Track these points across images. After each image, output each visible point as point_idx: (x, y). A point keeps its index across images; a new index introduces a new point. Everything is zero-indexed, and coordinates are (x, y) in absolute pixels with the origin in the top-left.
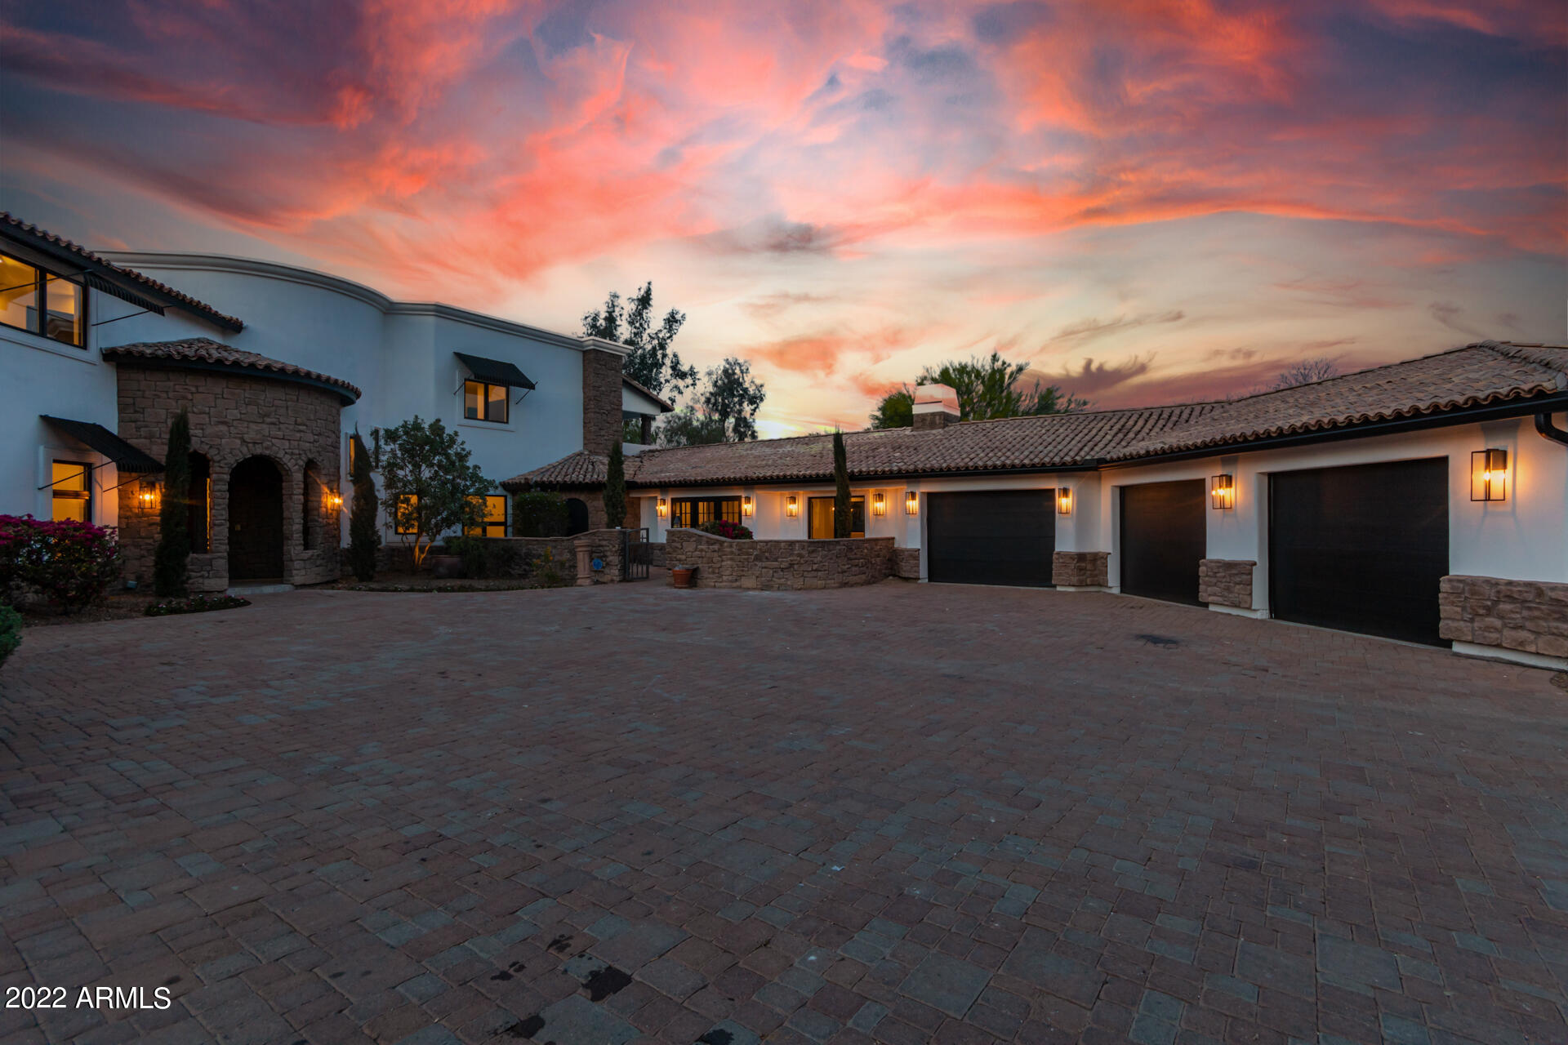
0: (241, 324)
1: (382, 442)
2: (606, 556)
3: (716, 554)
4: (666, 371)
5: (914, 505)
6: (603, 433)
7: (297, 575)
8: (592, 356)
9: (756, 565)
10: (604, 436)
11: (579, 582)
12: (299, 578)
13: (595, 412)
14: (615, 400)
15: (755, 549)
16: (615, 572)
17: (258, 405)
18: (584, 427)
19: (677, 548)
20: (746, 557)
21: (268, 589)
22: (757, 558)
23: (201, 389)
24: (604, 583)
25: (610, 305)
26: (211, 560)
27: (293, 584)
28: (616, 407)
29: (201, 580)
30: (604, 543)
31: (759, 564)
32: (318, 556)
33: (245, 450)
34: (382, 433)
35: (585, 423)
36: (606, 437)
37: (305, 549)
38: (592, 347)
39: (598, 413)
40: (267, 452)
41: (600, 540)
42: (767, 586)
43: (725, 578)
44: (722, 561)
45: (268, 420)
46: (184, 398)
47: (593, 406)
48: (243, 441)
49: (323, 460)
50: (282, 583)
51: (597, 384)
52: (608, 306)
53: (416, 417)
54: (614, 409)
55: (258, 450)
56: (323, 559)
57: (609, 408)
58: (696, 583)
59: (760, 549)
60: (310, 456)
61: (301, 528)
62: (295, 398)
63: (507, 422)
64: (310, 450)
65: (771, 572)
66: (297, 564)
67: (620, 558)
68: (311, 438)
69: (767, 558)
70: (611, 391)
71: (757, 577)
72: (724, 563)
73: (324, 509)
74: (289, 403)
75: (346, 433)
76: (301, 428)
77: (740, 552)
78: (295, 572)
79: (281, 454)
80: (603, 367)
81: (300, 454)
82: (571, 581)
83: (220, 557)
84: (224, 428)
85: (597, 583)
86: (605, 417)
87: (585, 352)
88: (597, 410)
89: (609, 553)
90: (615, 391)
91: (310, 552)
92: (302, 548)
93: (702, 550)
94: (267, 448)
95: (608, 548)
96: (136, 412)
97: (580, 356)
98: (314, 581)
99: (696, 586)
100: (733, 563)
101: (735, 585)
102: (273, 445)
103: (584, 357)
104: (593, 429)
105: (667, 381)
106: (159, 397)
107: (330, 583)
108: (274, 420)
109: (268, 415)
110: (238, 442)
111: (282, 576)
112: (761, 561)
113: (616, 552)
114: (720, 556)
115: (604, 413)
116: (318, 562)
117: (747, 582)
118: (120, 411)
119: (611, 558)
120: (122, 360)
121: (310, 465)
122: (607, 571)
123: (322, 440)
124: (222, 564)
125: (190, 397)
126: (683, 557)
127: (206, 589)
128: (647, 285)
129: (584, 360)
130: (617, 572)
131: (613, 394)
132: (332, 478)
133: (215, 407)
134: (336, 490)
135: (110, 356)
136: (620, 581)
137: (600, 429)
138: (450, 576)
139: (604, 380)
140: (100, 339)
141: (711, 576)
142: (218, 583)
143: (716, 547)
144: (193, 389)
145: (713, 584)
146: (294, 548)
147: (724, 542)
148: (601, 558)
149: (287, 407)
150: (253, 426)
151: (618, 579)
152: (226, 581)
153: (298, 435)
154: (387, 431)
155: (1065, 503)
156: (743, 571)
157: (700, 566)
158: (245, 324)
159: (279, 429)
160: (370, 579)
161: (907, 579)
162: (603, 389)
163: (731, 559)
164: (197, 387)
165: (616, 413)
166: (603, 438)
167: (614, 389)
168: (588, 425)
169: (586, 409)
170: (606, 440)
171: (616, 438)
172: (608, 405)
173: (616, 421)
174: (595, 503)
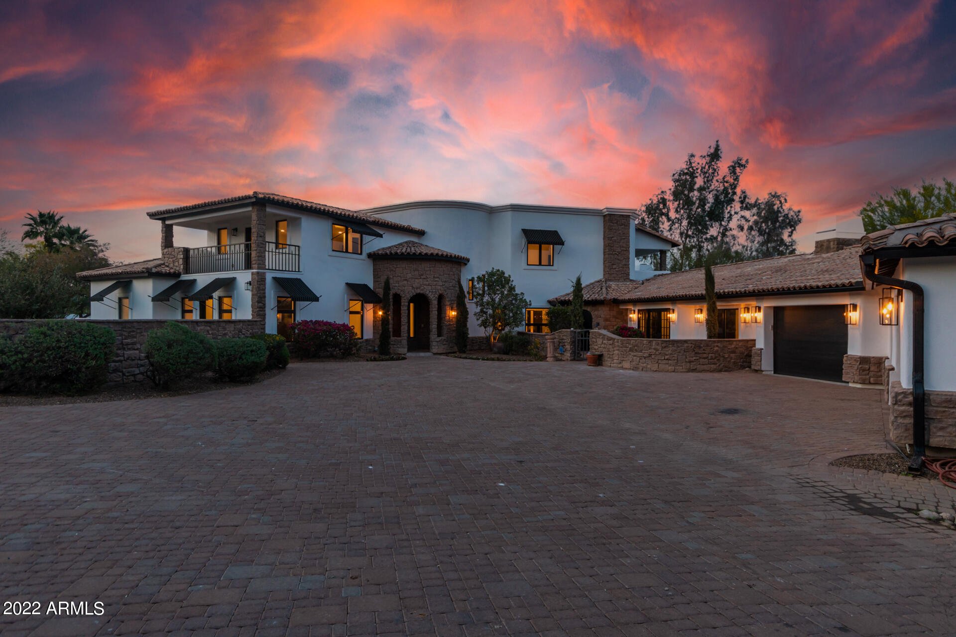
0: (424, 231)
1: (476, 283)
2: (565, 345)
3: (611, 346)
4: (737, 206)
5: (760, 316)
6: (614, 267)
7: (434, 348)
8: (607, 218)
9: (630, 354)
10: (615, 268)
11: (548, 359)
12: (435, 350)
13: (609, 254)
14: (624, 245)
15: (629, 344)
16: (568, 355)
17: (418, 271)
18: (604, 263)
19: (594, 342)
20: (625, 349)
21: (422, 354)
22: (631, 350)
23: (398, 266)
24: (564, 361)
25: (688, 164)
26: (401, 340)
27: (432, 352)
28: (625, 249)
29: (397, 348)
30: (564, 337)
31: (632, 354)
32: (444, 340)
33: (413, 291)
34: (476, 279)
35: (604, 261)
36: (617, 270)
37: (438, 336)
38: (607, 213)
40: (422, 292)
41: (563, 336)
42: (636, 368)
43: (615, 361)
44: (614, 351)
45: (422, 277)
46: (392, 270)
47: (608, 250)
48: (413, 288)
49: (447, 294)
50: (429, 352)
51: (611, 236)
52: (687, 165)
53: (493, 268)
54: (623, 251)
55: (418, 291)
56: (447, 341)
57: (620, 250)
58: (602, 363)
59: (632, 344)
60: (440, 292)
61: (436, 327)
62: (434, 266)
63: (553, 265)
64: (440, 290)
65: (638, 359)
66: (434, 343)
67: (572, 346)
68: (441, 283)
69: (636, 350)
70: (621, 239)
71: (631, 362)
72: (615, 352)
73: (448, 318)
74: (431, 269)
75: (467, 279)
76: (436, 279)
77: (621, 346)
78: (433, 347)
79: (427, 293)
80: (615, 224)
81: (436, 292)
82: (544, 358)
83: (404, 339)
84: (405, 282)
85: (557, 359)
86: (616, 256)
87: (604, 216)
88: (611, 253)
89: (566, 344)
90: (624, 239)
91: (440, 338)
92: (436, 336)
93: (605, 344)
94: (422, 290)
95: (566, 341)
96: (378, 278)
97: (602, 218)
98: (442, 352)
99: (602, 365)
100: (619, 352)
101: (620, 365)
102: (424, 288)
103: (604, 219)
104: (608, 265)
105: (736, 213)
106: (385, 271)
107: (447, 354)
108: (425, 277)
109: (422, 275)
110: (411, 288)
111: (429, 349)
112: (633, 352)
113: (569, 343)
114: (613, 348)
115: (616, 254)
116: (445, 343)
117: (626, 365)
118: (374, 278)
119: (567, 346)
120: (374, 257)
121: (441, 298)
122: (565, 354)
123: (446, 284)
124: (405, 342)
125: (394, 269)
126: (596, 347)
127: (400, 353)
128: (715, 142)
129: (604, 222)
130: (569, 355)
131: (622, 241)
132: (453, 302)
133: (403, 273)
134: (452, 309)
135: (370, 256)
136: (571, 360)
137: (613, 264)
138: (499, 353)
139: (616, 232)
140: (367, 249)
141: (609, 359)
142: (403, 350)
143: (611, 342)
144: (395, 266)
145: (609, 364)
146: (433, 336)
147: (615, 339)
148: (563, 346)
149: (430, 270)
150: (416, 280)
151: (569, 359)
152: (406, 350)
153: (435, 283)
154: (479, 277)
155: (853, 316)
156: (623, 357)
157: (604, 353)
158: (426, 231)
159: (427, 281)
160: (464, 352)
161: (756, 371)
162: (615, 238)
163: (618, 350)
164: (397, 265)
165: (625, 253)
166: (614, 270)
167: (623, 237)
168: (605, 262)
169: (604, 252)
170: (617, 271)
171: (624, 269)
172: (619, 248)
173: (624, 258)
174: (596, 313)
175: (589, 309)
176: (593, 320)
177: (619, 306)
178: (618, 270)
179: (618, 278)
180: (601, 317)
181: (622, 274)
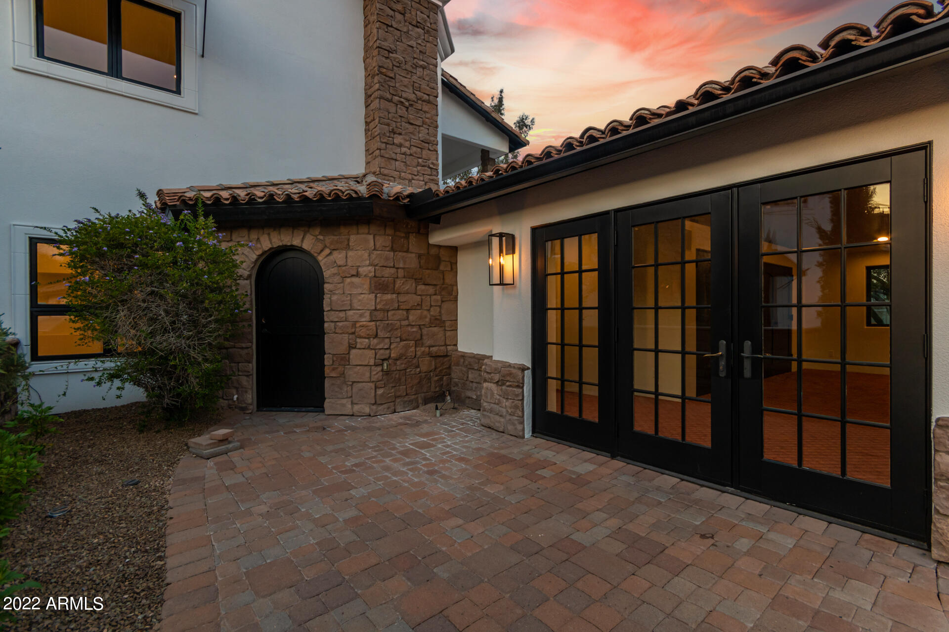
6: (398, 140)
10: (400, 146)
18: (367, 131)
28: (426, 97)
35: (366, 122)
36: (404, 150)
39: (390, 101)
47: (377, 86)
54: (420, 99)
57: (412, 97)
63: (178, 91)
70: (416, 66)
86: (402, 111)
88: (389, 96)
90: (424, 68)
104: (377, 131)
131: (419, 71)
165: (426, 108)
166: (398, 150)
167: (422, 63)
168: (372, 125)
169: (368, 96)
170: (404, 154)
171: (424, 152)
172: (411, 91)
173: (424, 123)
174: (339, 257)
175: (307, 241)
176: (327, 287)
177: (427, 235)
178: (408, 152)
179: (410, 177)
180: (357, 275)
181: (418, 165)
